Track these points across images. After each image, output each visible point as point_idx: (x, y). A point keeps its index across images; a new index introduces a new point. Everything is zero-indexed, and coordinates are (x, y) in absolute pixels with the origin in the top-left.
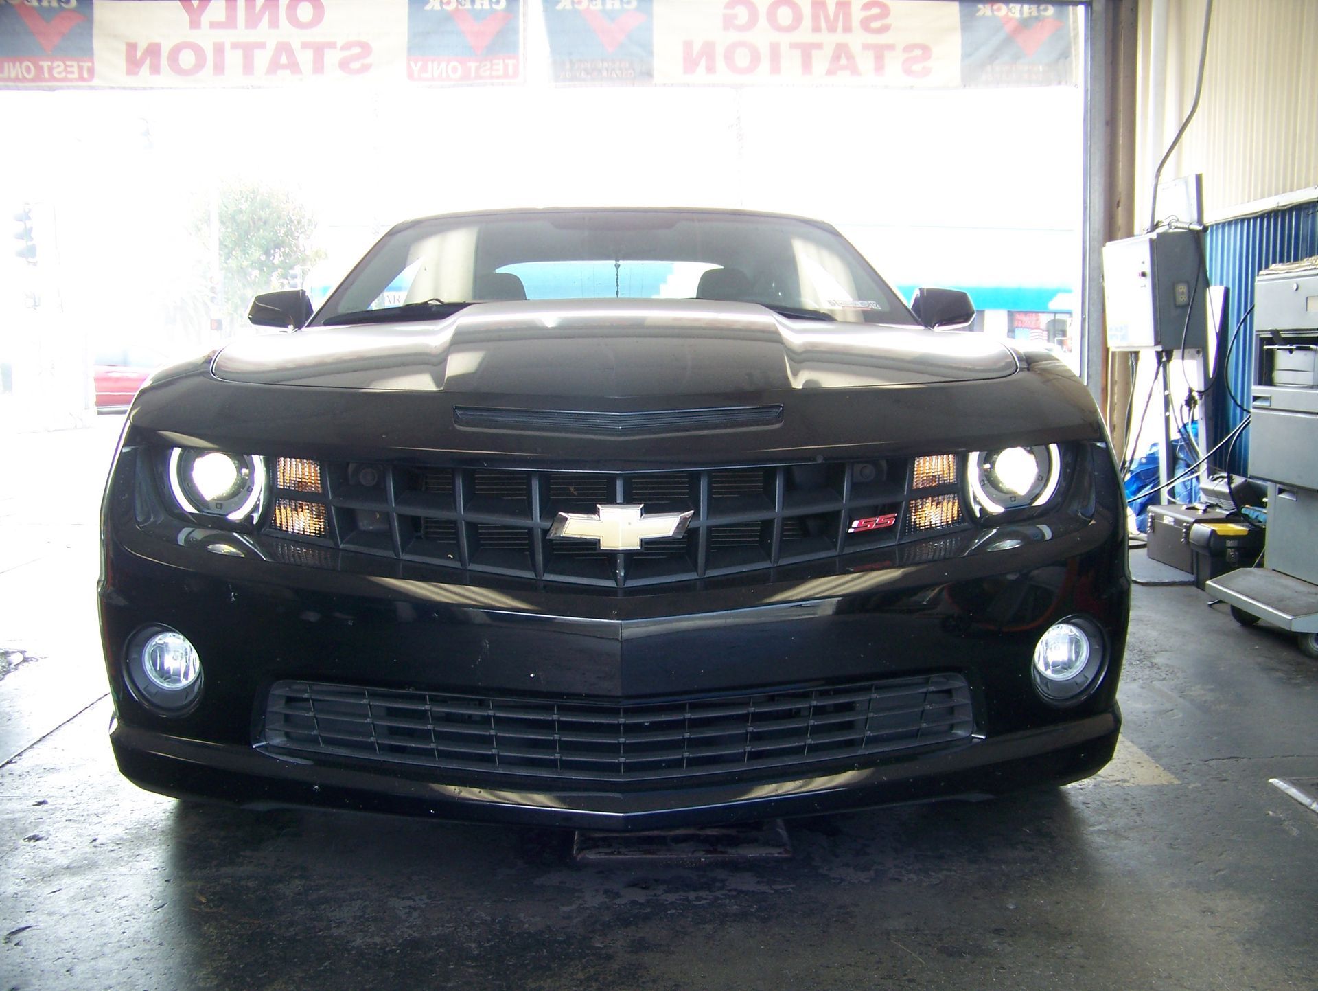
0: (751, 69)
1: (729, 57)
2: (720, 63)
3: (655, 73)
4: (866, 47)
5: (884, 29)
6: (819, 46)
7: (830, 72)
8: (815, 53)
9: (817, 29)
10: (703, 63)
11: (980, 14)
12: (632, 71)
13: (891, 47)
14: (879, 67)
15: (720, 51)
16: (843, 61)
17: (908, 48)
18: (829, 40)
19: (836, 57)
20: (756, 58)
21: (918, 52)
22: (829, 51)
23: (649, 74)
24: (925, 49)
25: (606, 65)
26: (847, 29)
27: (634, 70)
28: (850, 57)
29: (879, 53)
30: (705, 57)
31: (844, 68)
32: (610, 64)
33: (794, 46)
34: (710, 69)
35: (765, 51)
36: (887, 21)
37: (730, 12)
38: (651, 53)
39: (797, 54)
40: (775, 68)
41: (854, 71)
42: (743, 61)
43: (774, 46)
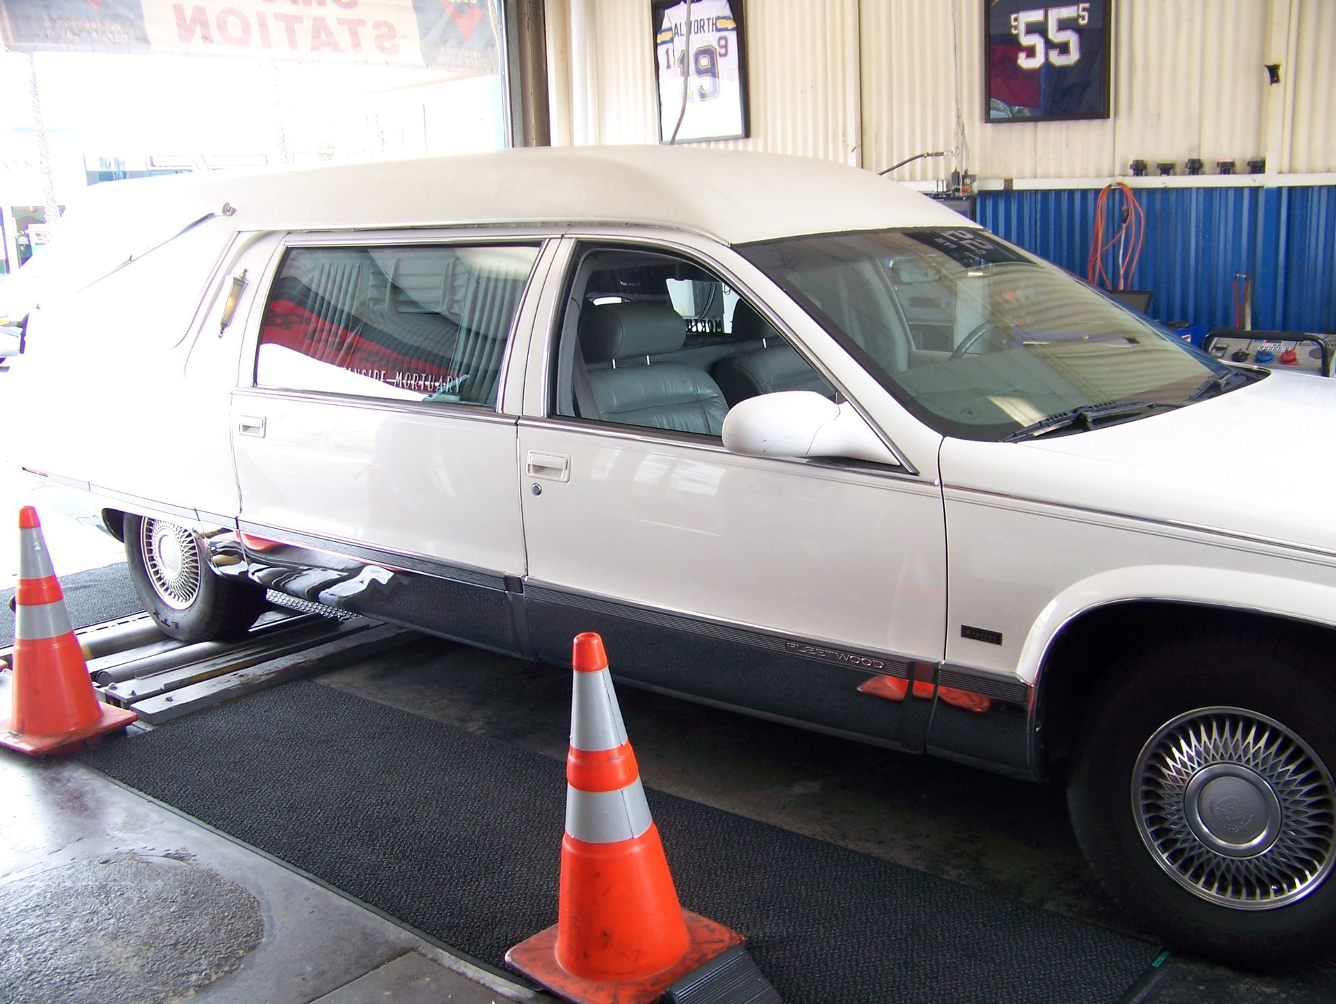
0: (244, 41)
1: (222, 26)
2: (215, 33)
3: (151, 39)
4: (341, 22)
6: (299, 19)
7: (314, 48)
8: (297, 26)
10: (198, 30)
12: (126, 36)
13: (361, 23)
14: (356, 45)
15: (212, 17)
16: (323, 37)
17: (377, 25)
18: (308, 12)
19: (316, 34)
20: (247, 29)
21: (384, 30)
22: (308, 24)
23: (145, 40)
24: (391, 28)
25: (94, 25)
27: (127, 34)
28: (329, 34)
29: (354, 28)
30: (199, 25)
31: (325, 44)
32: (99, 25)
33: (279, 17)
34: (206, 38)
35: (253, 21)
38: (141, 17)
39: (282, 25)
40: (267, 43)
41: (336, 47)
42: (235, 31)
43: (261, 16)
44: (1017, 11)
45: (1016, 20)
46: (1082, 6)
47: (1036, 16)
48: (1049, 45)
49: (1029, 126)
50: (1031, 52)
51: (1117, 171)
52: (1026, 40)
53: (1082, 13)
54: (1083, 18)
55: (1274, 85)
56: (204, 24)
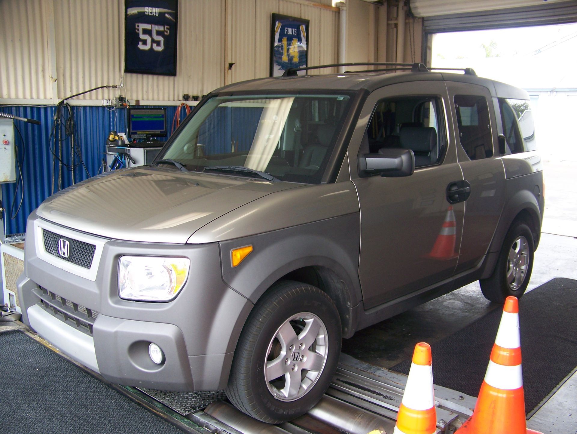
44: (138, 23)
45: (138, 26)
46: (166, 27)
47: (148, 27)
48: (153, 41)
49: (140, 76)
50: (145, 42)
52: (142, 37)
53: (167, 30)
54: (167, 32)
55: (229, 70)
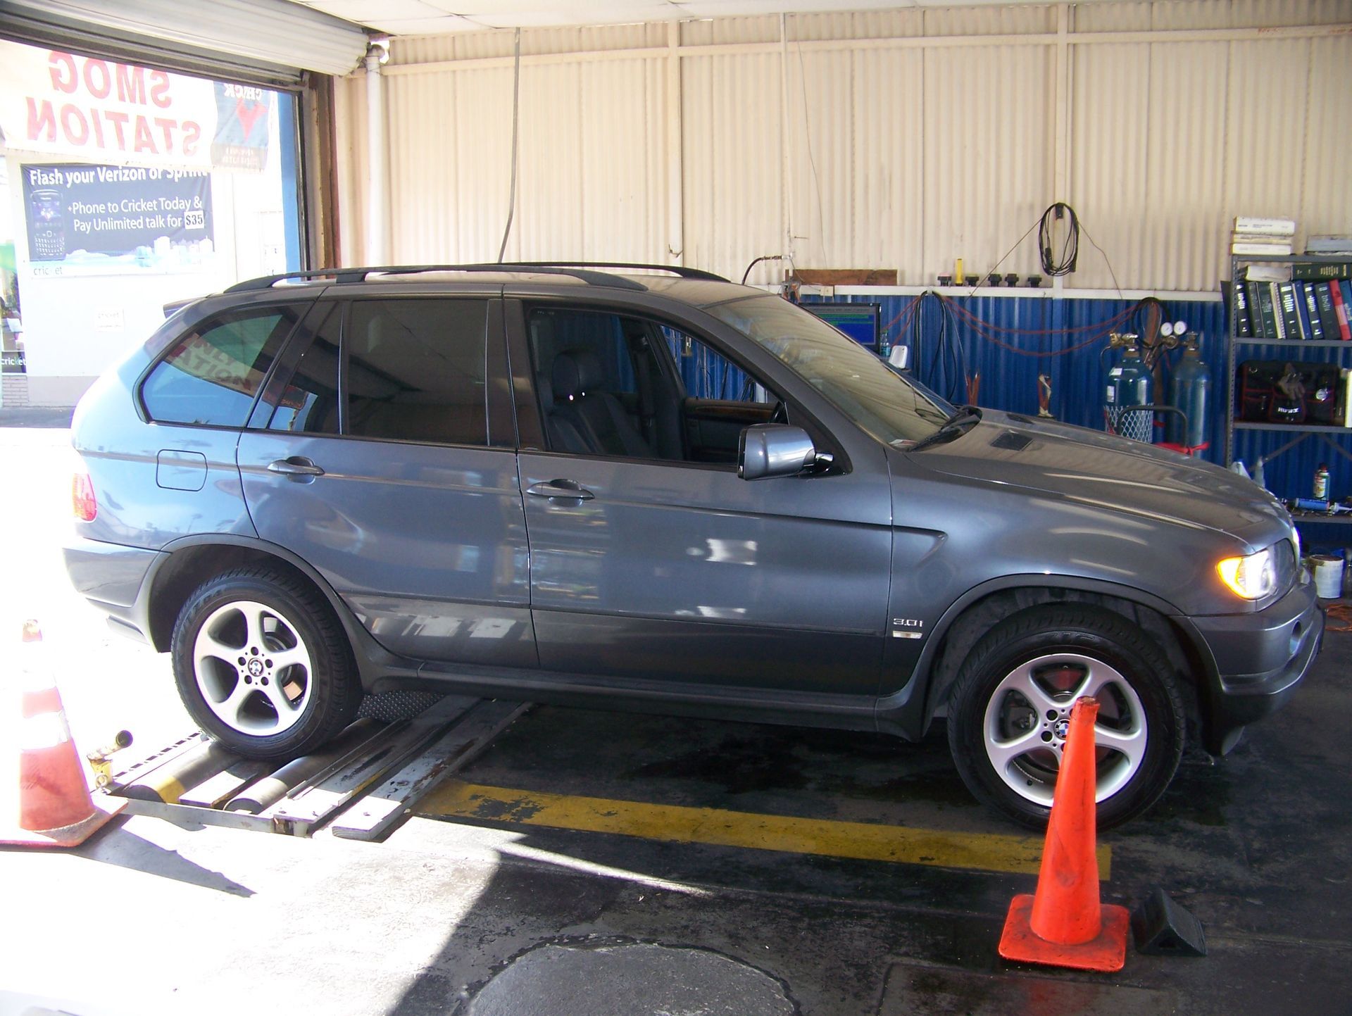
1: (65, 123)
2: (59, 129)
4: (159, 122)
5: (166, 104)
6: (124, 117)
7: (138, 149)
8: (124, 125)
9: (122, 98)
10: (46, 127)
11: (227, 94)
13: (173, 123)
14: (170, 146)
15: (57, 114)
16: (144, 138)
17: (187, 125)
18: (133, 110)
19: (139, 133)
20: (84, 127)
21: (192, 131)
22: (132, 123)
24: (197, 128)
26: (143, 101)
28: (149, 134)
29: (167, 130)
30: (44, 120)
31: (146, 145)
33: (110, 115)
34: (52, 136)
35: (89, 118)
36: (169, 93)
37: (53, 66)
39: (112, 124)
40: (99, 142)
41: (153, 148)
42: (76, 129)
43: (95, 114)
51: (926, 281)
56: (52, 122)
